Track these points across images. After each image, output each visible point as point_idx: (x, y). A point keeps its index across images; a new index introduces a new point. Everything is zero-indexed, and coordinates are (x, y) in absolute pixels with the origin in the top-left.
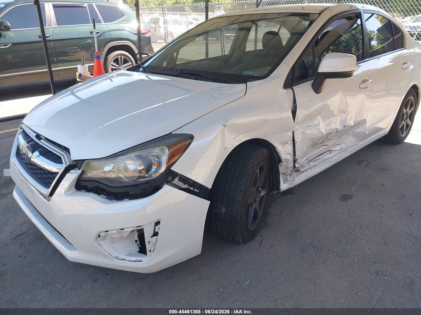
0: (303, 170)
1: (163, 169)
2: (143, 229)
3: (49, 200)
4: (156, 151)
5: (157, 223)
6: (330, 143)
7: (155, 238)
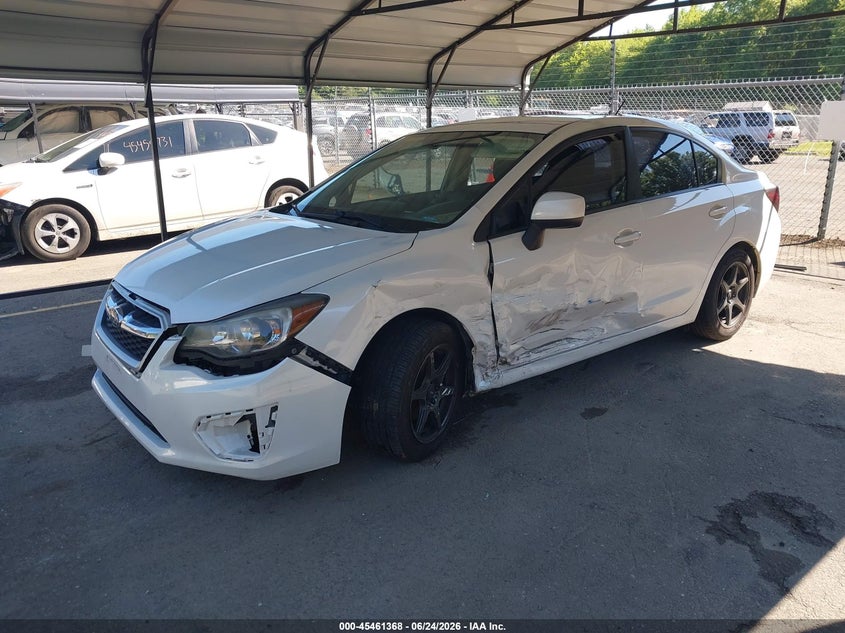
0: (515, 362)
1: (284, 338)
2: (254, 414)
3: (139, 378)
4: (276, 314)
5: (275, 409)
6: (566, 326)
7: (270, 429)
